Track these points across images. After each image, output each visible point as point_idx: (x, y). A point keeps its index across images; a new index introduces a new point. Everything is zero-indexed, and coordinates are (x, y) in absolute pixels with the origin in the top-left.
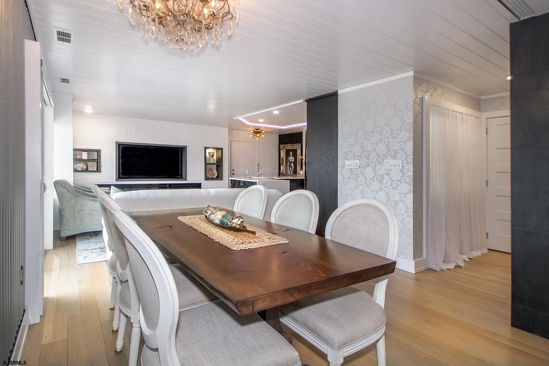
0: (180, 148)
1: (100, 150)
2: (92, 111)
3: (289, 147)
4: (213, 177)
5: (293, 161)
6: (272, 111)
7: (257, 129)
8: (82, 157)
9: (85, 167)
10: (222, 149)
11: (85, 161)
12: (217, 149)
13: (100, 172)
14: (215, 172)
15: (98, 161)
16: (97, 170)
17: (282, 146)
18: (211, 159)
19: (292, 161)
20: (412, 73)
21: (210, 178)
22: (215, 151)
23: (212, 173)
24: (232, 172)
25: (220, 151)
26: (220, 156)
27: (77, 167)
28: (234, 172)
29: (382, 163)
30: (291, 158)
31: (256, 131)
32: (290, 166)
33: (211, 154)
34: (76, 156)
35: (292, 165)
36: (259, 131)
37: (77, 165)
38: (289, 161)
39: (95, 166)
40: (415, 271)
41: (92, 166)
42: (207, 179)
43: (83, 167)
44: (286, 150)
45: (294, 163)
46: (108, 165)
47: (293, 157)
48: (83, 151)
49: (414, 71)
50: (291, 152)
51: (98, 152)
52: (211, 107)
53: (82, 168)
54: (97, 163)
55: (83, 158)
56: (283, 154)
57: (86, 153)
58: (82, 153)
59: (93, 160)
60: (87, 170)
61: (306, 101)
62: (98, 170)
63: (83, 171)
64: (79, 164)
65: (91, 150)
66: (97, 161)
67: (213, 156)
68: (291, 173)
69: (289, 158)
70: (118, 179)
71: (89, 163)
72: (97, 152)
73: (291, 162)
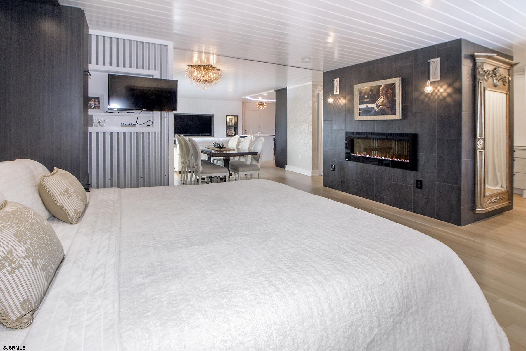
0: (210, 116)
4: (231, 135)
6: (263, 94)
7: (261, 102)
12: (235, 116)
14: (233, 131)
18: (231, 123)
20: (311, 83)
21: (229, 136)
22: (233, 118)
23: (231, 132)
24: (245, 131)
25: (236, 117)
26: (236, 120)
28: (246, 131)
29: (302, 125)
31: (260, 103)
33: (231, 120)
36: (262, 103)
40: (312, 175)
42: (227, 136)
49: (312, 82)
61: (275, 91)
67: (231, 121)
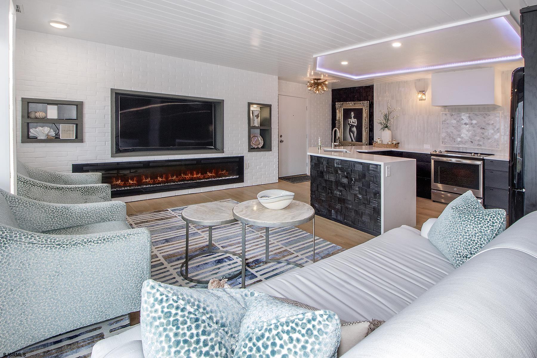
0: (213, 103)
1: (83, 102)
3: (350, 105)
4: (258, 147)
5: (356, 124)
8: (46, 114)
9: (53, 134)
10: (270, 106)
11: (53, 122)
12: (264, 106)
13: (83, 142)
14: (260, 139)
15: (78, 123)
16: (76, 137)
17: (338, 104)
18: (256, 120)
19: (354, 124)
21: (254, 148)
22: (259, 109)
23: (256, 140)
24: (280, 139)
25: (268, 109)
26: (268, 115)
27: (35, 133)
28: (282, 139)
30: (353, 121)
31: (316, 81)
32: (351, 131)
33: (256, 113)
34: (36, 112)
35: (354, 129)
37: (37, 129)
38: (349, 124)
39: (73, 131)
41: (67, 131)
42: (251, 149)
43: (49, 132)
44: (343, 109)
45: (356, 127)
46: (97, 129)
47: (356, 120)
48: (49, 104)
50: (352, 113)
51: (79, 106)
52: (256, 42)
53: (47, 135)
54: (77, 125)
55: (49, 117)
56: (340, 115)
57: (56, 107)
58: (47, 108)
59: (69, 121)
60: (57, 139)
62: (79, 138)
63: (48, 140)
64: (40, 128)
65: (64, 103)
66: (76, 122)
67: (258, 116)
68: (352, 141)
69: (349, 120)
70: (116, 153)
71: (61, 125)
72: (77, 105)
73: (352, 126)
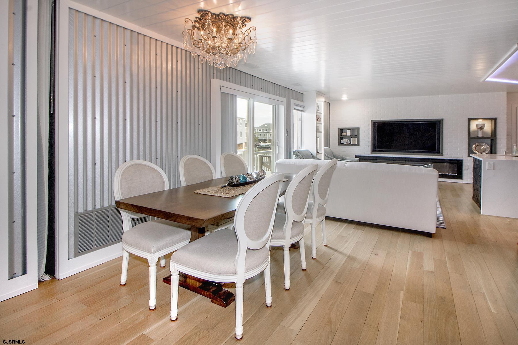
0: (436, 121)
1: (359, 128)
2: (347, 98)
9: (349, 142)
10: (496, 119)
11: (349, 137)
12: (490, 119)
13: (360, 146)
14: (486, 147)
15: (358, 137)
18: (480, 131)
22: (486, 122)
23: (480, 149)
25: (494, 122)
26: (494, 127)
27: (343, 142)
33: (480, 127)
34: (343, 133)
37: (343, 140)
39: (356, 141)
41: (354, 141)
43: (347, 141)
46: (365, 140)
48: (347, 129)
55: (347, 135)
57: (350, 131)
58: (347, 131)
59: (355, 136)
60: (350, 144)
62: (358, 144)
63: (347, 145)
64: (345, 139)
65: (353, 129)
67: (481, 129)
70: (373, 151)
71: (352, 138)
72: (357, 130)
